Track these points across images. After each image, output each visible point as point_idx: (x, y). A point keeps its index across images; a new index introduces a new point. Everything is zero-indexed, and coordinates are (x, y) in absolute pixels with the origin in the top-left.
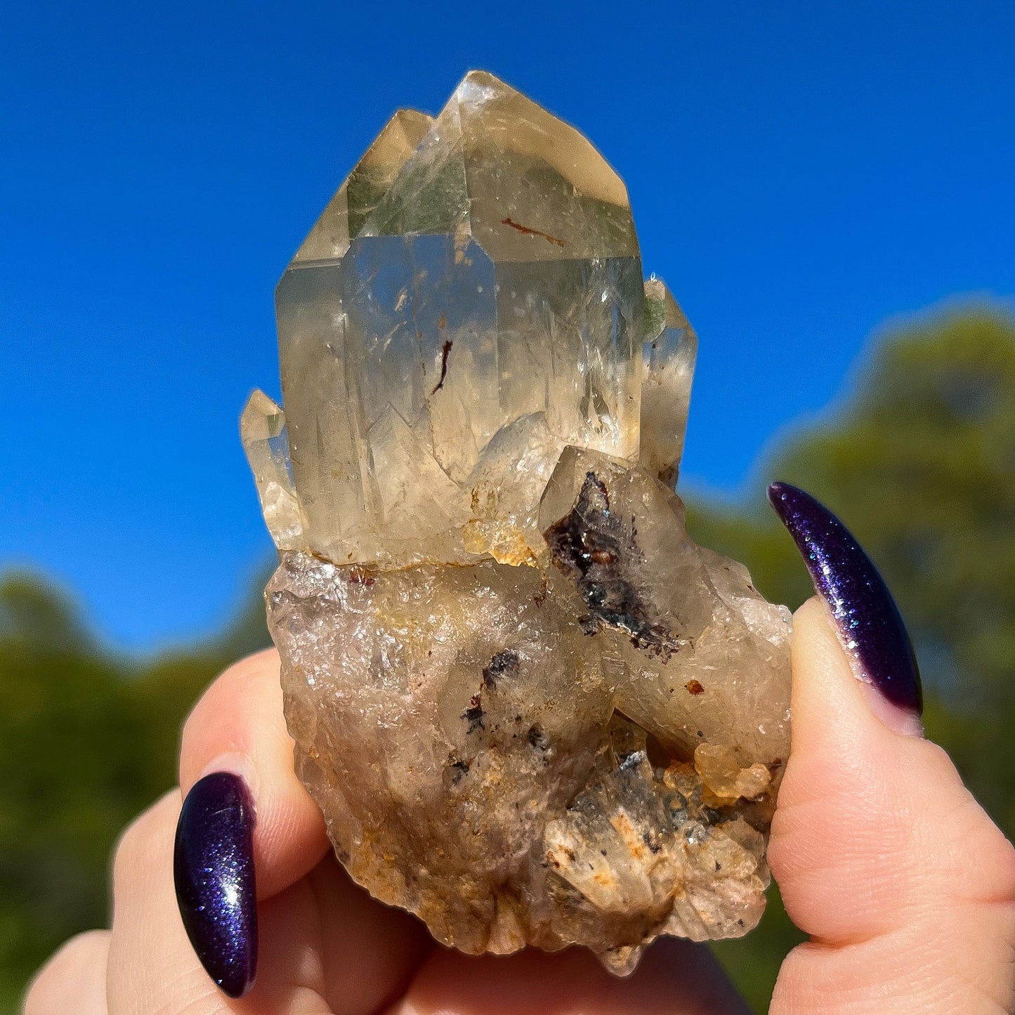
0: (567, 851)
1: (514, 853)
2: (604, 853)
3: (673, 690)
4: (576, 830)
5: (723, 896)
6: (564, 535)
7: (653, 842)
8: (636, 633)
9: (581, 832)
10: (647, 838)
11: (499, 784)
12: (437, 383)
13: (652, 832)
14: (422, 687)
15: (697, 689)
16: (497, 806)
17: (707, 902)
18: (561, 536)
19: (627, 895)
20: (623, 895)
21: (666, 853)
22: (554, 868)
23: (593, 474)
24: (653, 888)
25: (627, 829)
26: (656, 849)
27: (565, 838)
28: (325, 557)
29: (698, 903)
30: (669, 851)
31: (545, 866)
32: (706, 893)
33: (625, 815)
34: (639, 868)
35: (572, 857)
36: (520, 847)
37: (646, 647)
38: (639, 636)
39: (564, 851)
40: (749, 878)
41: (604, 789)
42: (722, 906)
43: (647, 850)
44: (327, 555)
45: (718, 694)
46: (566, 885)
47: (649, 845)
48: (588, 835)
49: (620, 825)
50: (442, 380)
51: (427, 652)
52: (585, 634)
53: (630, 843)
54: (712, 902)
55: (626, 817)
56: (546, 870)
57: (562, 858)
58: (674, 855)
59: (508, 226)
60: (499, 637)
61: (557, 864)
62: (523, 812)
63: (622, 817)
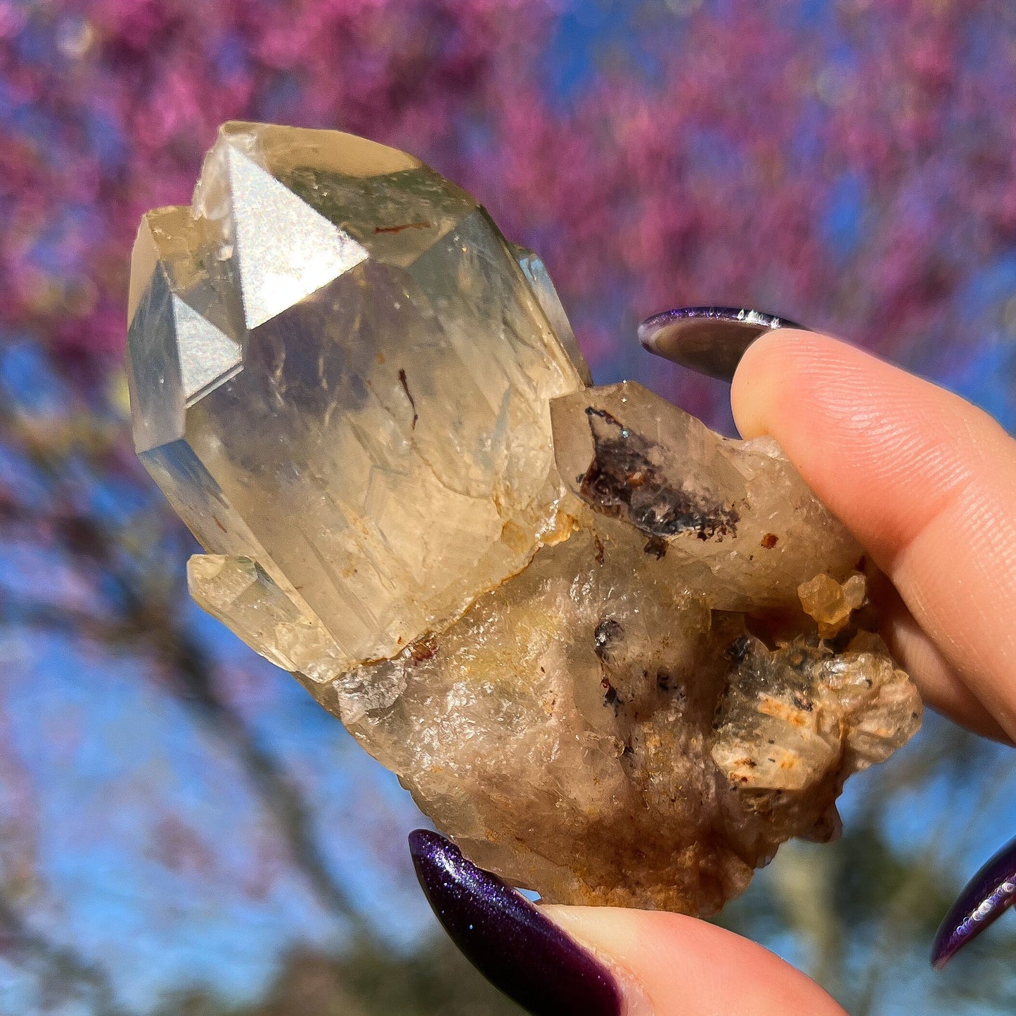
0: (744, 763)
1: (708, 795)
2: (772, 742)
3: (752, 557)
4: (737, 740)
5: (885, 705)
6: (598, 480)
7: (805, 702)
8: (699, 527)
9: (743, 739)
10: (797, 703)
11: (661, 744)
12: (411, 418)
13: (798, 695)
14: (557, 703)
15: (771, 541)
16: (672, 764)
17: (876, 721)
18: (596, 482)
19: (812, 762)
20: (809, 766)
21: (818, 704)
22: (744, 784)
23: (590, 408)
24: (827, 741)
25: (777, 707)
26: (809, 707)
27: (734, 753)
28: (374, 658)
29: (869, 726)
30: (819, 701)
31: (735, 789)
32: (871, 713)
33: (768, 697)
34: (807, 733)
35: (752, 764)
36: (708, 787)
37: (713, 534)
38: (703, 528)
39: (741, 765)
40: (894, 676)
41: (735, 689)
42: (891, 713)
43: (804, 713)
44: (375, 655)
45: (790, 534)
46: (759, 793)
47: (804, 707)
48: (750, 737)
49: (770, 708)
50: (414, 411)
51: (539, 670)
52: (658, 559)
53: (788, 717)
54: (879, 717)
55: (770, 698)
56: (738, 792)
57: (744, 771)
58: (824, 701)
59: (380, 234)
60: (589, 614)
61: (745, 779)
62: (691, 755)
63: (767, 700)
